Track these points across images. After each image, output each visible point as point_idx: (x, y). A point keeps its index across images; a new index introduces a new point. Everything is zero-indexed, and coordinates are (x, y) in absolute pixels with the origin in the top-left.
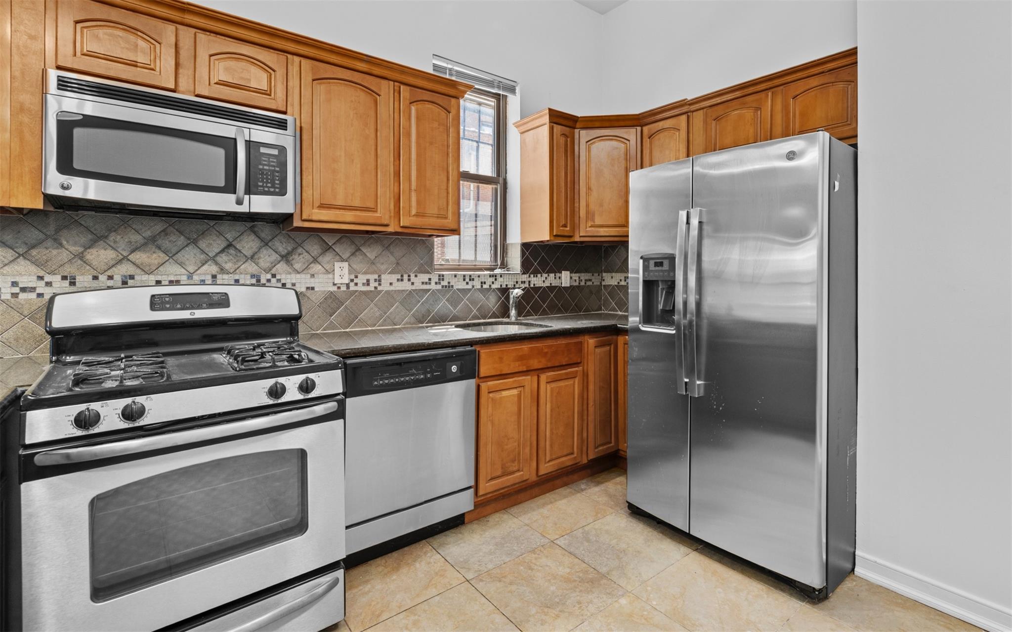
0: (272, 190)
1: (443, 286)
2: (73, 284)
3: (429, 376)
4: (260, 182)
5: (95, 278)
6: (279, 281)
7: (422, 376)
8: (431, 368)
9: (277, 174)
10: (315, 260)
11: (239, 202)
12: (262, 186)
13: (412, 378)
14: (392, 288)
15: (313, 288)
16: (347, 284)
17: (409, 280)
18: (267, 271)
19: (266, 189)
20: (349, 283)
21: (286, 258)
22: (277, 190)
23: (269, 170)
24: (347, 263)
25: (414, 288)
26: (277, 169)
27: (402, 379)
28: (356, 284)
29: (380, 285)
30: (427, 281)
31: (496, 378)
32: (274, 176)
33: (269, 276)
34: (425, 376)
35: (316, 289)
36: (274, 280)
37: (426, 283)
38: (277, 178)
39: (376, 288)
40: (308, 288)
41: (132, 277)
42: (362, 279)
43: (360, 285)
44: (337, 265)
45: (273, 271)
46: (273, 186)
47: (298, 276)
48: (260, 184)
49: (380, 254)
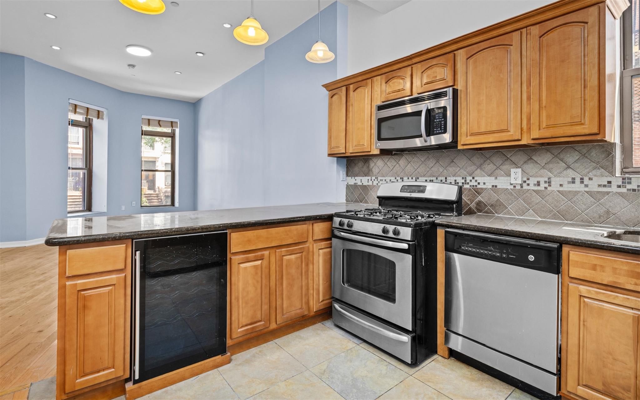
0: (440, 131)
1: (628, 190)
2: (403, 181)
3: (504, 256)
4: (435, 129)
5: (408, 178)
6: (476, 181)
7: (498, 254)
8: (507, 250)
9: (442, 122)
10: (498, 168)
11: (426, 141)
12: (436, 131)
13: (490, 253)
14: (561, 189)
15: (496, 186)
16: (520, 184)
17: (582, 182)
18: (470, 175)
19: (438, 132)
20: (522, 184)
21: (480, 167)
22: (443, 131)
23: (439, 121)
24: (521, 169)
25: (587, 189)
26: (443, 119)
27: (482, 251)
28: (528, 185)
29: (550, 186)
30: (606, 183)
31: (598, 286)
32: (441, 124)
33: (471, 178)
34: (501, 255)
35: (498, 187)
36: (473, 181)
37: (605, 186)
38: (443, 124)
39: (546, 188)
40: (493, 186)
41: (418, 179)
42: (533, 181)
43: (532, 185)
44: (513, 171)
45: (473, 176)
46: (441, 130)
47: (489, 178)
48: (435, 130)
49: (550, 161)
